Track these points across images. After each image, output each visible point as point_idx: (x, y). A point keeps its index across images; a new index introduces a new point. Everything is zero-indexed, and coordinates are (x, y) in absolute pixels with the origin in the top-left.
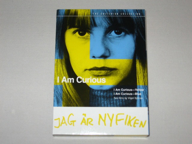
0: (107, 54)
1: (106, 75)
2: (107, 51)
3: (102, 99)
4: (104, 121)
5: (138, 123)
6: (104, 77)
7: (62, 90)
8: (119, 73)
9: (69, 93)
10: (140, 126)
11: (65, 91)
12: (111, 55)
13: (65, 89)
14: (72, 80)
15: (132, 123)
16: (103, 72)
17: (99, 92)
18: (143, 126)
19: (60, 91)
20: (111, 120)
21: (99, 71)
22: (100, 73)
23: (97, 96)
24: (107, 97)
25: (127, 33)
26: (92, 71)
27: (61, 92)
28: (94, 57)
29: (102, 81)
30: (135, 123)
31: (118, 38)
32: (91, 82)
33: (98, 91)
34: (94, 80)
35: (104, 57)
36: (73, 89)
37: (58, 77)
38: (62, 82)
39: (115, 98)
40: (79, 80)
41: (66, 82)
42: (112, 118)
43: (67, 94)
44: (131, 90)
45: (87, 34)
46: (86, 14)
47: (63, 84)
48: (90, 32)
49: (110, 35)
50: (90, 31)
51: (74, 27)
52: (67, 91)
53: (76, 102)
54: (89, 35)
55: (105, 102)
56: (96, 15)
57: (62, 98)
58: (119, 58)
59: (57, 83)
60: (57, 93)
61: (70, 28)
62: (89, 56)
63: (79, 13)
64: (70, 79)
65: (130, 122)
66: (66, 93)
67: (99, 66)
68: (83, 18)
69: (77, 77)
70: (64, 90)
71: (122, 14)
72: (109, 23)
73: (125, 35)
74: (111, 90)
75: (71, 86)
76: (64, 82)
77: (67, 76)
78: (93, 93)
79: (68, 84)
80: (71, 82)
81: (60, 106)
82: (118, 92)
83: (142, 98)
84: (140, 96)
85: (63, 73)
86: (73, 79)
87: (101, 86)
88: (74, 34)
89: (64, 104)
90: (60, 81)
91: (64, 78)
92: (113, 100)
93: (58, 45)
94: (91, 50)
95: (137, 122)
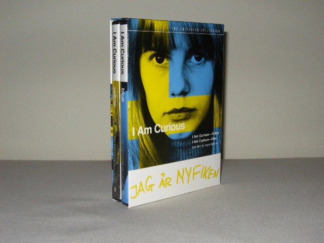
0: (187, 90)
1: (186, 119)
2: (187, 85)
3: (181, 151)
4: (182, 178)
5: (212, 174)
6: (183, 121)
7: (138, 145)
8: (197, 114)
9: (146, 149)
10: (213, 177)
11: (142, 147)
12: (191, 90)
13: (142, 144)
14: (149, 130)
15: (207, 173)
16: (183, 115)
17: (178, 143)
18: (216, 176)
19: (136, 147)
20: (189, 176)
21: (178, 114)
22: (179, 116)
23: (176, 147)
24: (185, 147)
25: (207, 59)
26: (171, 115)
27: (137, 150)
28: (173, 95)
29: (181, 127)
30: (210, 174)
31: (198, 66)
32: (170, 130)
33: (177, 140)
34: (173, 127)
35: (184, 93)
36: (151, 143)
37: (134, 128)
38: (138, 134)
39: (194, 147)
40: (158, 128)
41: (143, 134)
42: (190, 172)
43: (144, 151)
44: (208, 135)
45: (165, 61)
46: (163, 29)
47: (140, 138)
48: (169, 58)
49: (190, 62)
50: (168, 55)
51: (151, 49)
52: (144, 146)
53: (154, 160)
54: (168, 63)
55: (184, 154)
56: (176, 31)
57: (138, 157)
58: (198, 95)
59: (133, 137)
60: (133, 150)
61: (146, 51)
62: (168, 94)
63: (155, 27)
64: (147, 128)
65: (205, 174)
66: (143, 149)
67: (179, 107)
68: (160, 34)
69: (155, 124)
70: (140, 146)
71: (202, 30)
72: (189, 45)
73: (205, 62)
74: (190, 138)
75: (149, 139)
76: (141, 134)
77: (144, 125)
78: (172, 144)
79: (145, 136)
80: (148, 133)
81: (137, 168)
82: (196, 139)
83: (217, 143)
84: (215, 141)
85: (140, 121)
86: (150, 128)
87: (180, 134)
88: (151, 61)
89: (142, 164)
90: (136, 133)
91: (141, 128)
92: (191, 150)
93: (132, 79)
94: (170, 85)
95: (211, 172)
